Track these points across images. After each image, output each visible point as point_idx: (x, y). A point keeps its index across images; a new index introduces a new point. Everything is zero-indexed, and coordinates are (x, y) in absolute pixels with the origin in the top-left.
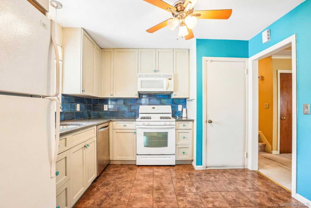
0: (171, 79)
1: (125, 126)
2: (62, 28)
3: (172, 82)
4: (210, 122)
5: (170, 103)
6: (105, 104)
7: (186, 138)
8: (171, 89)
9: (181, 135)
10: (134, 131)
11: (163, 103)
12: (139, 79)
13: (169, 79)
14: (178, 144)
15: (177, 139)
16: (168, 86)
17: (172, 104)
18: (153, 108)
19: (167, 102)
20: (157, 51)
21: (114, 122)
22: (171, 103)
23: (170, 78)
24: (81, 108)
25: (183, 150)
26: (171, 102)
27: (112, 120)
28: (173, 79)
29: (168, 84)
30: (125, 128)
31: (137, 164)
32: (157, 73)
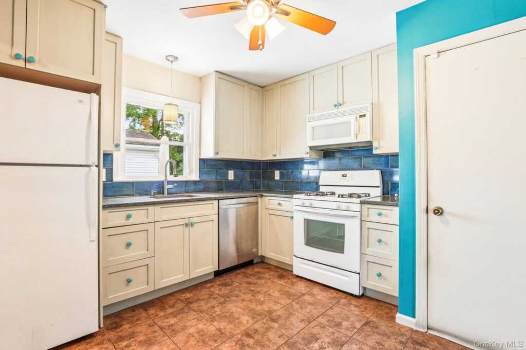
0: (364, 116)
1: (280, 204)
2: (201, 79)
3: (366, 121)
4: (439, 212)
5: (381, 164)
6: (277, 170)
7: (386, 244)
8: (365, 137)
9: (375, 235)
10: (290, 215)
11: (366, 165)
12: (309, 125)
13: (361, 116)
14: (366, 253)
15: (364, 241)
16: (359, 131)
17: (386, 167)
18: (343, 176)
19: (374, 164)
20: (340, 65)
21: (266, 198)
22: (383, 165)
23: (363, 114)
24: (235, 175)
25: (378, 269)
26: (383, 162)
27: (264, 194)
28: (368, 115)
29: (359, 127)
30: (279, 208)
31: (295, 272)
32: (341, 109)
